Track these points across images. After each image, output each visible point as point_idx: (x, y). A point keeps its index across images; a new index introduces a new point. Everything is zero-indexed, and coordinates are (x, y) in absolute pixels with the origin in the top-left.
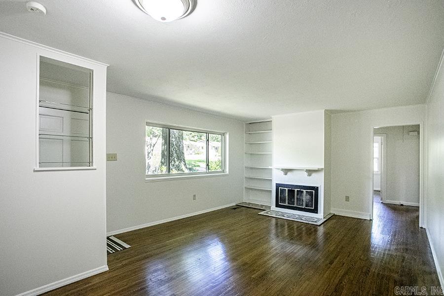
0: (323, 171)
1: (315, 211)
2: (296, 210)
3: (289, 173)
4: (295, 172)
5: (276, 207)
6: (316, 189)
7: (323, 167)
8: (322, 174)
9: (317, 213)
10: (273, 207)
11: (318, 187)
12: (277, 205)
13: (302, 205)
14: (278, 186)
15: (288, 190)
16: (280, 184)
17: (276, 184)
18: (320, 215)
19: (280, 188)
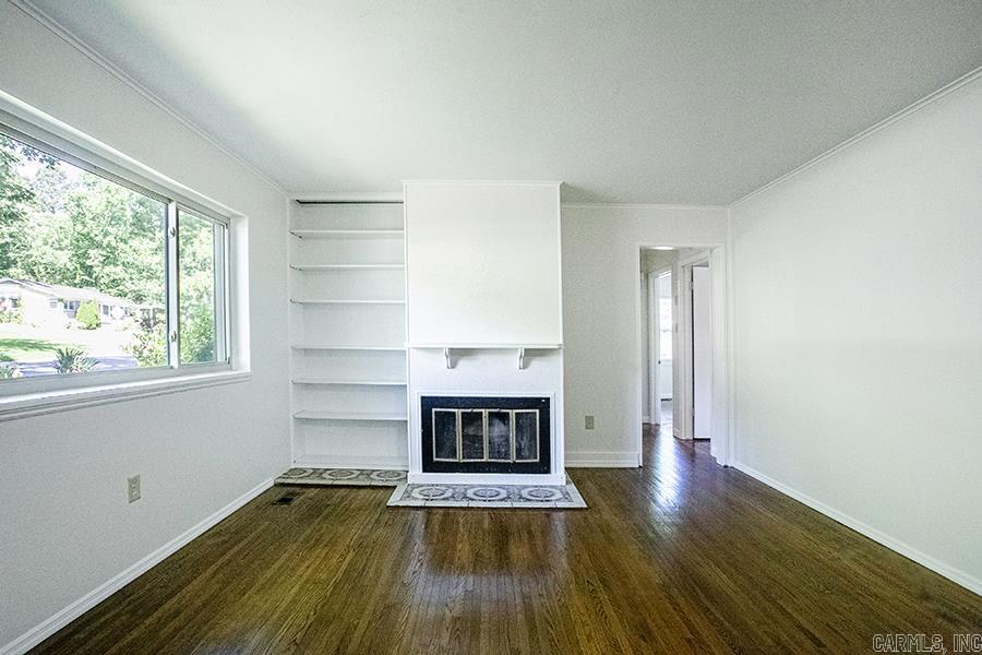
0: (562, 351)
1: (544, 467)
2: (489, 472)
3: (463, 363)
4: (482, 358)
5: (424, 471)
6: (543, 404)
7: (561, 342)
8: (559, 360)
9: (548, 471)
10: (416, 474)
11: (548, 399)
12: (429, 466)
13: (507, 455)
14: (428, 403)
15: (463, 413)
16: (437, 398)
17: (423, 398)
18: (557, 476)
19: (434, 410)
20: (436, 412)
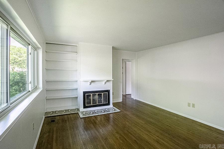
2: (98, 106)
4: (96, 82)
7: (112, 79)
8: (112, 82)
9: (109, 105)
10: (82, 109)
11: (109, 90)
12: (85, 107)
13: (101, 102)
15: (92, 94)
16: (86, 91)
17: (83, 92)
18: (111, 106)
19: (86, 94)
20: (86, 95)
